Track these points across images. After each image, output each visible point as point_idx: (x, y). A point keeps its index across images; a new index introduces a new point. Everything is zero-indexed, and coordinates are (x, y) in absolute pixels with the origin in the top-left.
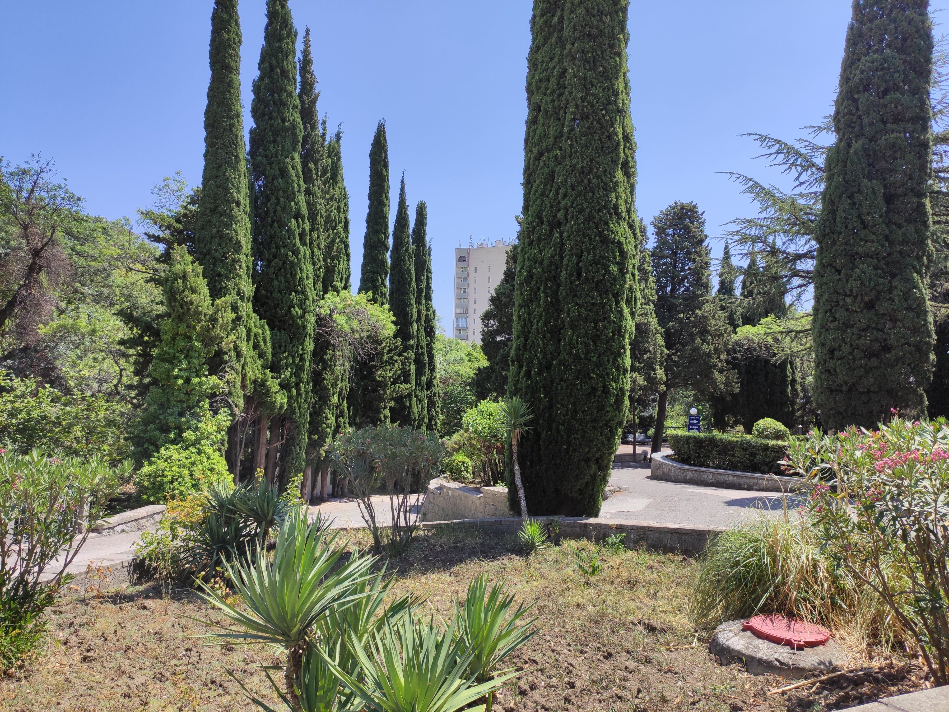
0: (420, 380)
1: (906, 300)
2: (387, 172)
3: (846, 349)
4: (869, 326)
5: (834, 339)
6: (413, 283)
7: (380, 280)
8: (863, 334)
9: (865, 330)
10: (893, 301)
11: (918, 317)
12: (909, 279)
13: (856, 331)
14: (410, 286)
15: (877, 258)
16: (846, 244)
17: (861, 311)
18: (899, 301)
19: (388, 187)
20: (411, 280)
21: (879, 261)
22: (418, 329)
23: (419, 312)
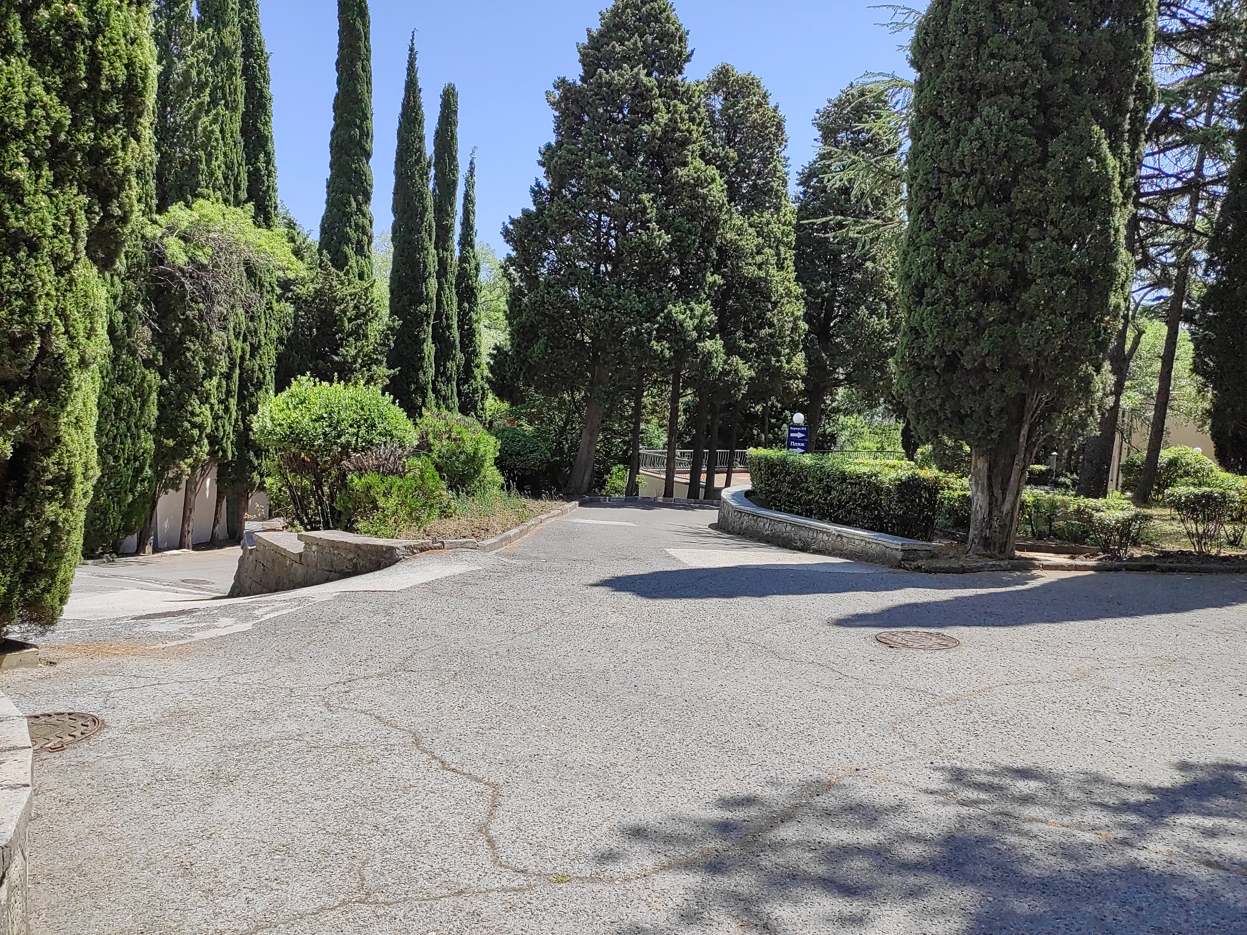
0: (445, 366)
1: (1071, 181)
2: (366, 25)
3: (941, 283)
4: (990, 237)
5: (924, 265)
6: (430, 215)
7: (354, 204)
8: (977, 252)
9: (984, 244)
10: (1045, 183)
11: (1092, 215)
12: (1082, 139)
13: (963, 247)
14: (422, 219)
15: (1021, 95)
16: (963, 67)
17: (979, 205)
18: (1057, 182)
19: (368, 50)
20: (425, 209)
21: (1024, 99)
22: (441, 288)
23: (442, 263)
